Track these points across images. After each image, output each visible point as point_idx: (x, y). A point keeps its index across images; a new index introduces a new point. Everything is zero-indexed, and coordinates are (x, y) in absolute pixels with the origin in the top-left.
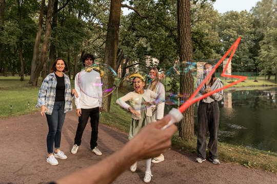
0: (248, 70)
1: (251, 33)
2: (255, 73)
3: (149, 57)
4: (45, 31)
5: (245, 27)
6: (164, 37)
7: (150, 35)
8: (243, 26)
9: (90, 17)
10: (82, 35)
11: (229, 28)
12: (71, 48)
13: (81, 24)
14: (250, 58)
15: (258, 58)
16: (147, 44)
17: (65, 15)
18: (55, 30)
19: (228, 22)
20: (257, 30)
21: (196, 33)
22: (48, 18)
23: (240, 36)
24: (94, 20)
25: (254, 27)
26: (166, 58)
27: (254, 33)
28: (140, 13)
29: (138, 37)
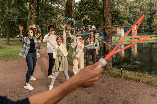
0: (147, 32)
1: (148, 10)
2: (150, 33)
3: (90, 25)
4: (33, 13)
5: (145, 7)
6: (97, 14)
7: (90, 13)
8: (144, 7)
9: (57, 4)
10: (53, 15)
11: (135, 8)
12: (47, 22)
13: (52, 9)
14: (148, 24)
15: (152, 24)
16: (89, 18)
17: (43, 4)
18: (38, 12)
19: (135, 4)
20: (153, 8)
21: (115, 11)
22: (34, 6)
23: (141, 12)
24: (59, 6)
25: (150, 6)
26: (100, 26)
27: (150, 10)
28: (84, 1)
29: (84, 14)
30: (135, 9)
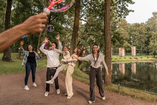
0: (145, 52)
1: (146, 34)
2: (148, 54)
7: (95, 34)
9: (66, 25)
11: (135, 31)
13: (61, 28)
14: (145, 46)
15: (149, 46)
16: (94, 38)
17: (54, 24)
19: (135, 28)
20: (149, 32)
21: (116, 33)
23: (140, 35)
24: (68, 26)
25: (147, 31)
27: (147, 34)
28: (89, 24)
29: (89, 35)
30: (135, 33)
